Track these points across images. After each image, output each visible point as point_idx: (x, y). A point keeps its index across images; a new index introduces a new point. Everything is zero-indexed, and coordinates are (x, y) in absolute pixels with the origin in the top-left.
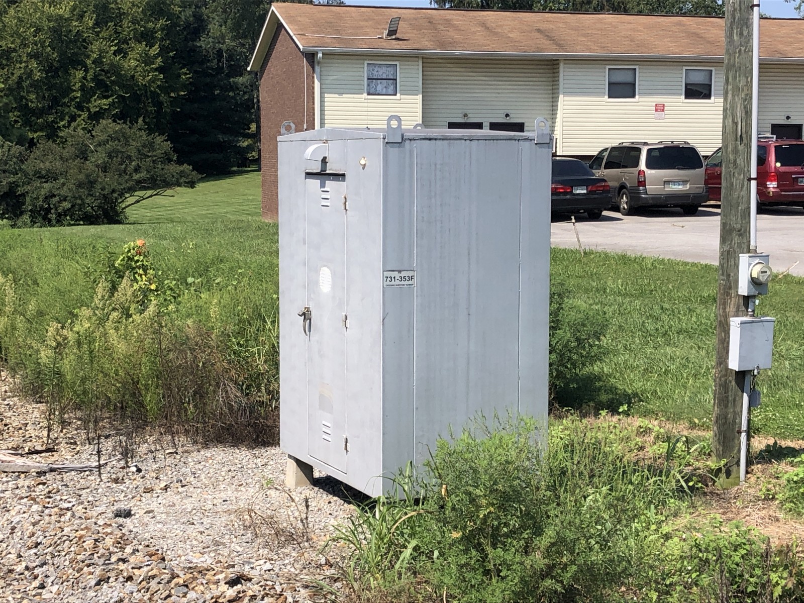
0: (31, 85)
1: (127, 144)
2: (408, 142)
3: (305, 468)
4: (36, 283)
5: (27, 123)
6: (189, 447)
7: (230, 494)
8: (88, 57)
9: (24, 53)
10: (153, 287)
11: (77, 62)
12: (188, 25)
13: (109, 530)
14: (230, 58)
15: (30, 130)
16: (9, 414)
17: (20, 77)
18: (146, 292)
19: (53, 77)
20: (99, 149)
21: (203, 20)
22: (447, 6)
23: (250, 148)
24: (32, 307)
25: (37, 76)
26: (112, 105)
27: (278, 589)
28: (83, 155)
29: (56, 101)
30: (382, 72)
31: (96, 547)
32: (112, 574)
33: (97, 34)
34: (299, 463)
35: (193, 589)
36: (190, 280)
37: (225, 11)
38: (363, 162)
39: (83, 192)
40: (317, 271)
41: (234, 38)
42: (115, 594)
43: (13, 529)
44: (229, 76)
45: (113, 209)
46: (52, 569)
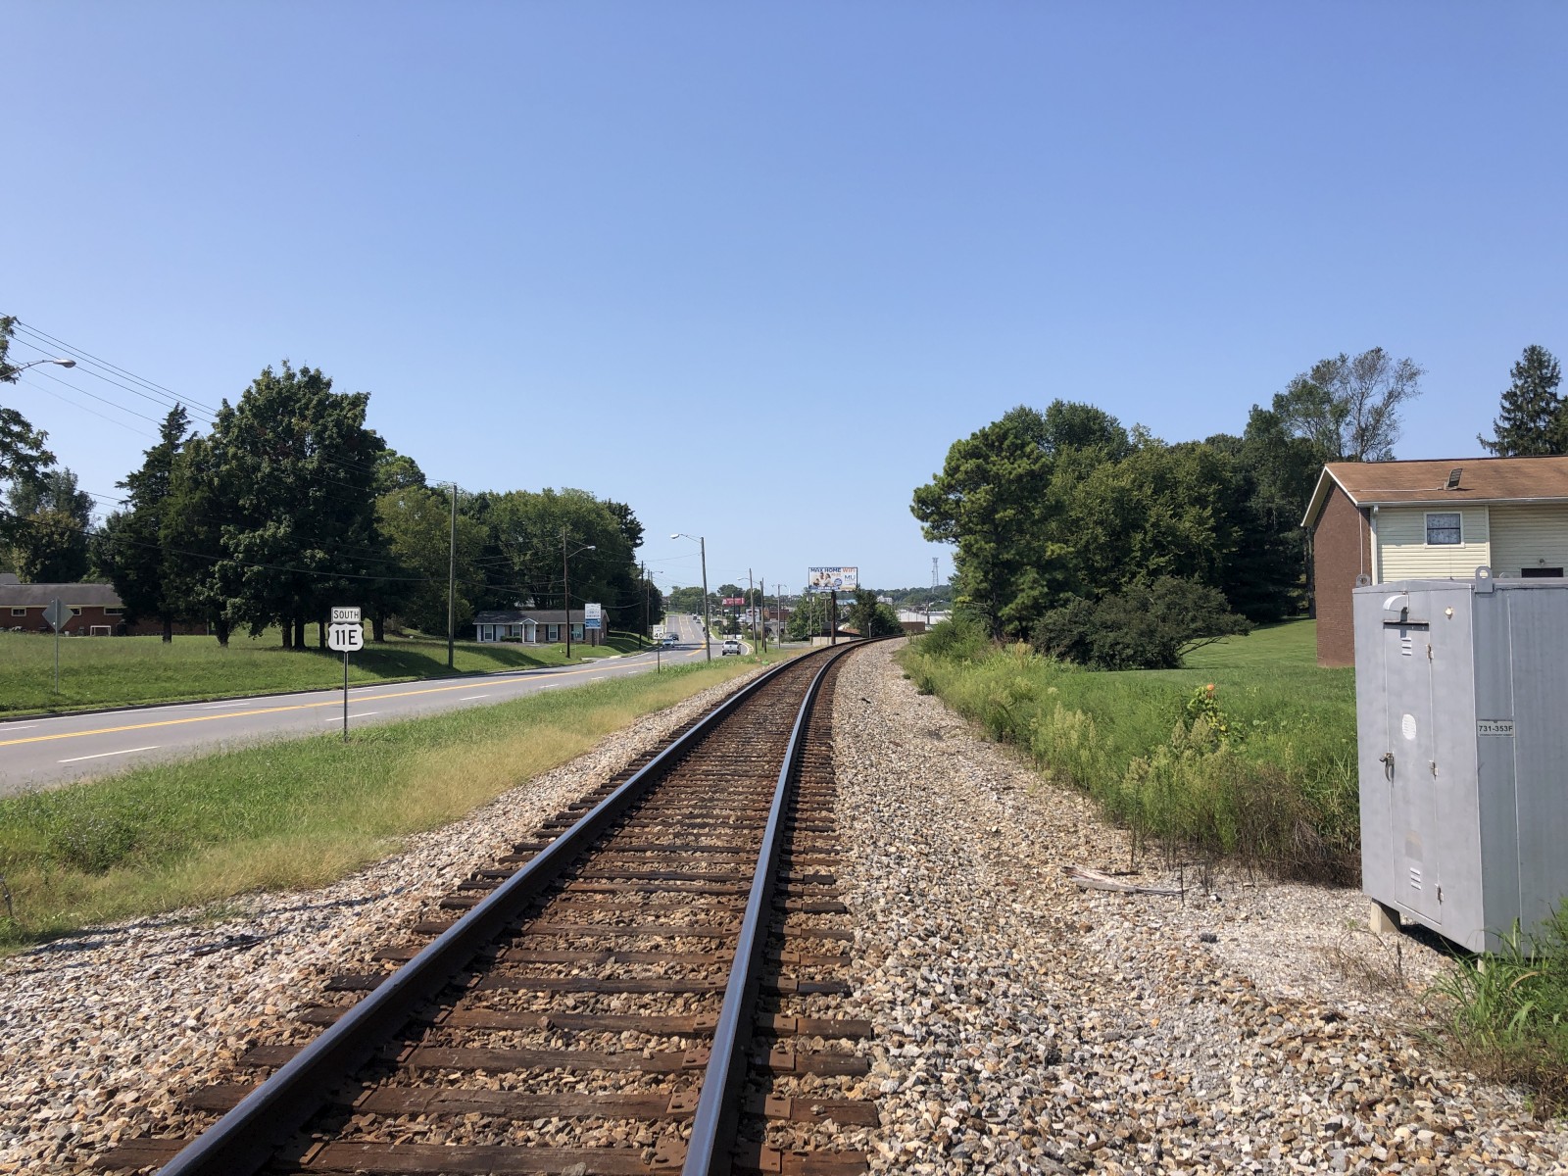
0: (1096, 548)
1: (1184, 595)
2: (1500, 592)
3: (1391, 914)
4: (1112, 720)
5: (1094, 580)
6: (1266, 881)
7: (1311, 930)
8: (1147, 521)
9: (1090, 521)
10: (1223, 728)
11: (1137, 526)
12: (1238, 489)
13: (1198, 953)
14: (1280, 515)
15: (1096, 587)
16: (1095, 837)
17: (1088, 542)
18: (1216, 732)
19: (1116, 540)
20: (1158, 602)
21: (1253, 483)
22: (1510, 454)
23: (1301, 598)
24: (1110, 742)
25: (1102, 539)
26: (1168, 562)
27: (1377, 1032)
28: (1144, 606)
29: (1118, 561)
30: (1443, 522)
31: (1187, 967)
32: (1206, 995)
33: (1155, 500)
34: (1384, 907)
35: (1288, 1019)
36: (1255, 722)
37: (1274, 474)
38: (1449, 612)
39: (1144, 640)
40: (1400, 718)
41: (1283, 497)
42: (1211, 1014)
43: (1109, 941)
44: (1279, 531)
45: (1171, 655)
46: (1147, 983)
